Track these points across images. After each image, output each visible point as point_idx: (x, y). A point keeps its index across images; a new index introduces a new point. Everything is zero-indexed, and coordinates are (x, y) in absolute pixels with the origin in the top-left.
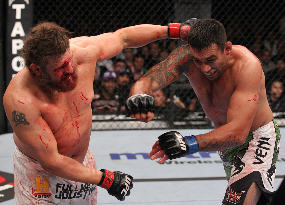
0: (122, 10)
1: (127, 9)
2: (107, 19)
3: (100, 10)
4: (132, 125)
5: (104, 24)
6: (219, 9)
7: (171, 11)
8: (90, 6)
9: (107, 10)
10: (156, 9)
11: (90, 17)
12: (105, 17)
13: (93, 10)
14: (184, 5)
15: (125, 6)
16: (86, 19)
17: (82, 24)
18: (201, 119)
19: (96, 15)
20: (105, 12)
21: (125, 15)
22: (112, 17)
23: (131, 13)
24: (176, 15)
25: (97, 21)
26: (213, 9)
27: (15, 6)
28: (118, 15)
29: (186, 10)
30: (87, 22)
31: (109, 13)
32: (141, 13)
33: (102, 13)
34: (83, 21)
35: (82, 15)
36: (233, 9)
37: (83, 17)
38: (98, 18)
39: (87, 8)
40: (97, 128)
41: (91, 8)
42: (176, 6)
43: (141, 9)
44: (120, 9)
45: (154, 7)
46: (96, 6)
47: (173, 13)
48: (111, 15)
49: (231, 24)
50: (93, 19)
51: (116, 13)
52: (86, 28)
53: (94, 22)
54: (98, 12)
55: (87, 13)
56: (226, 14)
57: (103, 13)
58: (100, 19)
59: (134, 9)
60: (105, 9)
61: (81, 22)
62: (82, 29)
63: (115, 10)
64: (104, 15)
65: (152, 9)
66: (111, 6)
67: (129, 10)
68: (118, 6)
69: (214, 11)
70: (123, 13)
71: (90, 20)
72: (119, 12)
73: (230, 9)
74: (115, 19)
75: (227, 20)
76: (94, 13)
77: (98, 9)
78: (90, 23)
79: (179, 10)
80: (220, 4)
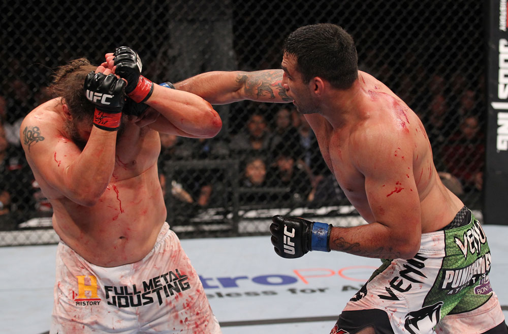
0: (79, 35)
1: (87, 32)
2: (53, 51)
3: (41, 36)
5: (47, 59)
6: (246, 29)
7: (164, 34)
8: (23, 29)
9: (53, 36)
10: (137, 31)
11: (24, 49)
12: (49, 48)
13: (29, 36)
14: (185, 24)
15: (84, 28)
16: (16, 52)
17: (10, 60)
18: (220, 220)
19: (35, 44)
20: (49, 39)
21: (85, 43)
22: (62, 48)
23: (94, 40)
24: (172, 40)
25: (37, 54)
26: (235, 29)
28: (72, 44)
30: (18, 56)
31: (56, 40)
32: (112, 40)
33: (44, 40)
34: (11, 55)
35: (10, 44)
36: (271, 29)
37: (12, 49)
38: (37, 49)
39: (18, 32)
40: (40, 241)
41: (24, 33)
42: (171, 26)
43: (112, 32)
44: (75, 33)
45: (134, 28)
46: (34, 29)
47: (167, 38)
48: (60, 44)
49: (266, 56)
50: (29, 52)
51: (69, 40)
52: (16, 67)
53: (31, 56)
54: (37, 39)
55: (18, 41)
56: (258, 37)
57: (46, 41)
58: (41, 51)
59: (100, 32)
60: (50, 33)
61: (9, 57)
62: (11, 69)
63: (66, 36)
64: (47, 44)
65: (130, 32)
66: (59, 29)
67: (91, 35)
68: (72, 29)
69: (237, 33)
70: (81, 40)
71: (24, 54)
72: (74, 39)
73: (264, 28)
74: (66, 51)
75: (261, 48)
76: (31, 41)
77: (37, 33)
78: (23, 59)
79: (177, 34)
80: (247, 20)
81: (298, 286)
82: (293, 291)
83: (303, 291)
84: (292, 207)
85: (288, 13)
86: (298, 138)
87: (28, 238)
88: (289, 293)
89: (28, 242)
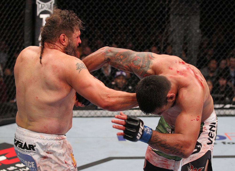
0: (129, 20)
1: (132, 19)
2: (116, 27)
3: (111, 20)
4: (136, 113)
5: (113, 31)
6: (206, 20)
7: (168, 21)
8: (102, 16)
9: (116, 20)
10: (155, 19)
11: (103, 25)
12: (114, 26)
13: (105, 20)
14: (178, 16)
15: (131, 17)
16: (99, 27)
17: (96, 30)
19: (107, 24)
20: (114, 21)
21: (131, 24)
22: (120, 26)
23: (135, 22)
24: (171, 24)
25: (108, 28)
26: (201, 20)
27: (42, 16)
28: (125, 24)
29: (180, 20)
30: (100, 29)
31: (117, 22)
32: (144, 23)
33: (112, 22)
34: (97, 28)
35: (96, 23)
36: (218, 20)
37: (97, 25)
38: (109, 26)
39: (100, 18)
40: (107, 115)
41: (103, 18)
42: (171, 17)
43: (144, 19)
44: (126, 19)
45: (154, 17)
46: (108, 16)
48: (119, 24)
49: (216, 32)
50: (105, 27)
51: (123, 22)
52: (99, 34)
53: (106, 29)
54: (109, 21)
55: (100, 22)
56: (212, 24)
57: (113, 22)
58: (111, 27)
59: (138, 19)
60: (115, 18)
61: (95, 29)
62: (96, 35)
63: (122, 20)
64: (113, 24)
65: (152, 19)
66: (119, 17)
67: (134, 20)
68: (125, 17)
69: (202, 21)
70: (129, 22)
71: (102, 28)
72: (126, 22)
73: (215, 19)
74: (122, 27)
75: (213, 29)
76: (106, 22)
77: (109, 18)
78: (102, 30)
79: (174, 21)
80: (207, 15)
81: (226, 141)
82: (224, 143)
83: (229, 143)
84: (225, 104)
85: (226, 13)
86: (229, 72)
87: (101, 113)
88: (222, 144)
89: (101, 115)
